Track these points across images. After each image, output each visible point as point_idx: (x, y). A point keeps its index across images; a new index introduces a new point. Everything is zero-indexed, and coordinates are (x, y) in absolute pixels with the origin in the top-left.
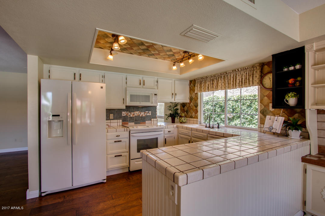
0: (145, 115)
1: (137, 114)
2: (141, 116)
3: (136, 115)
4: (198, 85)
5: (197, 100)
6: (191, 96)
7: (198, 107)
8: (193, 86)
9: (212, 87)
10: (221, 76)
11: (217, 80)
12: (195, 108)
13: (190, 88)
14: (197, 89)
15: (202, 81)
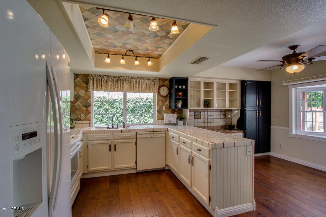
4: (94, 82)
5: (89, 100)
6: (76, 93)
7: (90, 107)
8: (82, 81)
9: (116, 88)
10: (126, 79)
11: (121, 82)
12: (85, 109)
13: (74, 83)
14: (93, 87)
15: (101, 80)
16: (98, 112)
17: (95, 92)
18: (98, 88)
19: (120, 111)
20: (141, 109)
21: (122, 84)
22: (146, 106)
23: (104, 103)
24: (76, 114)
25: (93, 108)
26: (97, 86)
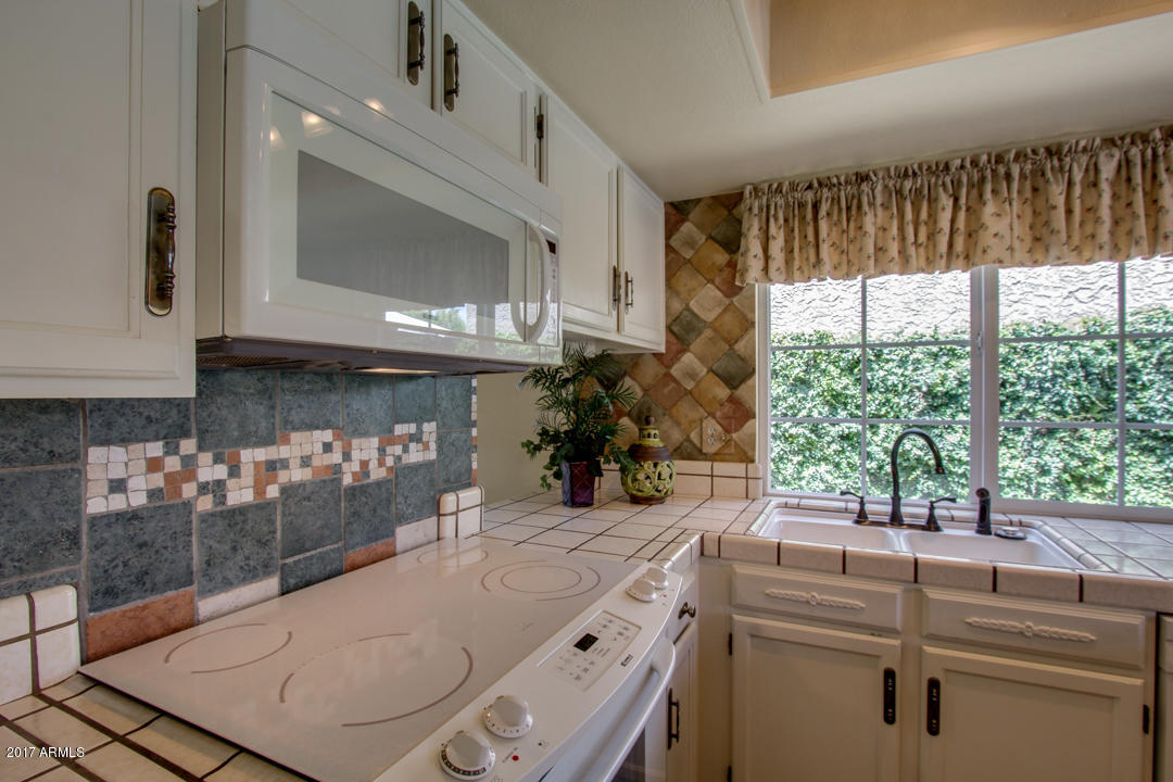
0: (390, 461)
1: (306, 462)
2: (347, 480)
3: (297, 474)
4: (773, 230)
5: (746, 338)
6: (677, 306)
7: (749, 382)
8: (704, 238)
9: (916, 244)
10: (1002, 170)
11: (956, 200)
12: (722, 392)
13: (667, 255)
14: (767, 258)
15: (816, 207)
16: (791, 407)
17: (777, 290)
18: (797, 264)
19: (908, 405)
20: (1048, 391)
21: (962, 215)
22: (1088, 375)
23: (823, 366)
24: (678, 424)
25: (766, 387)
26: (792, 251)
